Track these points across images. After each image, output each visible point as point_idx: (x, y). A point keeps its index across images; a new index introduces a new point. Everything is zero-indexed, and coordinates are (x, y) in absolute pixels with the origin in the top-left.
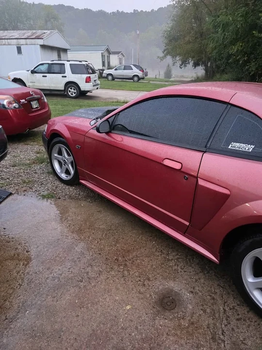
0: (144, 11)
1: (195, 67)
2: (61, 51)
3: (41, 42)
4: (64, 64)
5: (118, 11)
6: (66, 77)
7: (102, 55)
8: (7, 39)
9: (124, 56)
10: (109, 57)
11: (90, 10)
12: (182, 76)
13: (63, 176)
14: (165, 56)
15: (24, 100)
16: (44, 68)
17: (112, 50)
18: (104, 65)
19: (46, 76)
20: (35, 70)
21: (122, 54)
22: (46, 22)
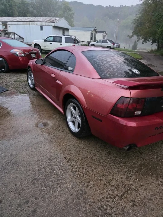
0: (127, 6)
1: (153, 43)
2: (64, 30)
3: (53, 24)
4: (62, 37)
5: (110, 6)
6: (62, 44)
7: (91, 33)
8: (36, 22)
9: (107, 34)
10: (95, 35)
11: (93, 5)
12: (145, 49)
13: (31, 86)
14: (133, 35)
15: (27, 53)
16: (52, 39)
17: (98, 30)
18: (91, 39)
19: (51, 43)
20: (47, 40)
21: (106, 33)
22: (64, 12)
